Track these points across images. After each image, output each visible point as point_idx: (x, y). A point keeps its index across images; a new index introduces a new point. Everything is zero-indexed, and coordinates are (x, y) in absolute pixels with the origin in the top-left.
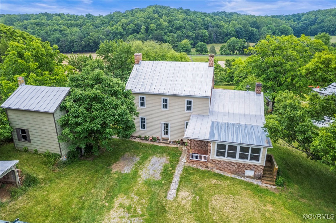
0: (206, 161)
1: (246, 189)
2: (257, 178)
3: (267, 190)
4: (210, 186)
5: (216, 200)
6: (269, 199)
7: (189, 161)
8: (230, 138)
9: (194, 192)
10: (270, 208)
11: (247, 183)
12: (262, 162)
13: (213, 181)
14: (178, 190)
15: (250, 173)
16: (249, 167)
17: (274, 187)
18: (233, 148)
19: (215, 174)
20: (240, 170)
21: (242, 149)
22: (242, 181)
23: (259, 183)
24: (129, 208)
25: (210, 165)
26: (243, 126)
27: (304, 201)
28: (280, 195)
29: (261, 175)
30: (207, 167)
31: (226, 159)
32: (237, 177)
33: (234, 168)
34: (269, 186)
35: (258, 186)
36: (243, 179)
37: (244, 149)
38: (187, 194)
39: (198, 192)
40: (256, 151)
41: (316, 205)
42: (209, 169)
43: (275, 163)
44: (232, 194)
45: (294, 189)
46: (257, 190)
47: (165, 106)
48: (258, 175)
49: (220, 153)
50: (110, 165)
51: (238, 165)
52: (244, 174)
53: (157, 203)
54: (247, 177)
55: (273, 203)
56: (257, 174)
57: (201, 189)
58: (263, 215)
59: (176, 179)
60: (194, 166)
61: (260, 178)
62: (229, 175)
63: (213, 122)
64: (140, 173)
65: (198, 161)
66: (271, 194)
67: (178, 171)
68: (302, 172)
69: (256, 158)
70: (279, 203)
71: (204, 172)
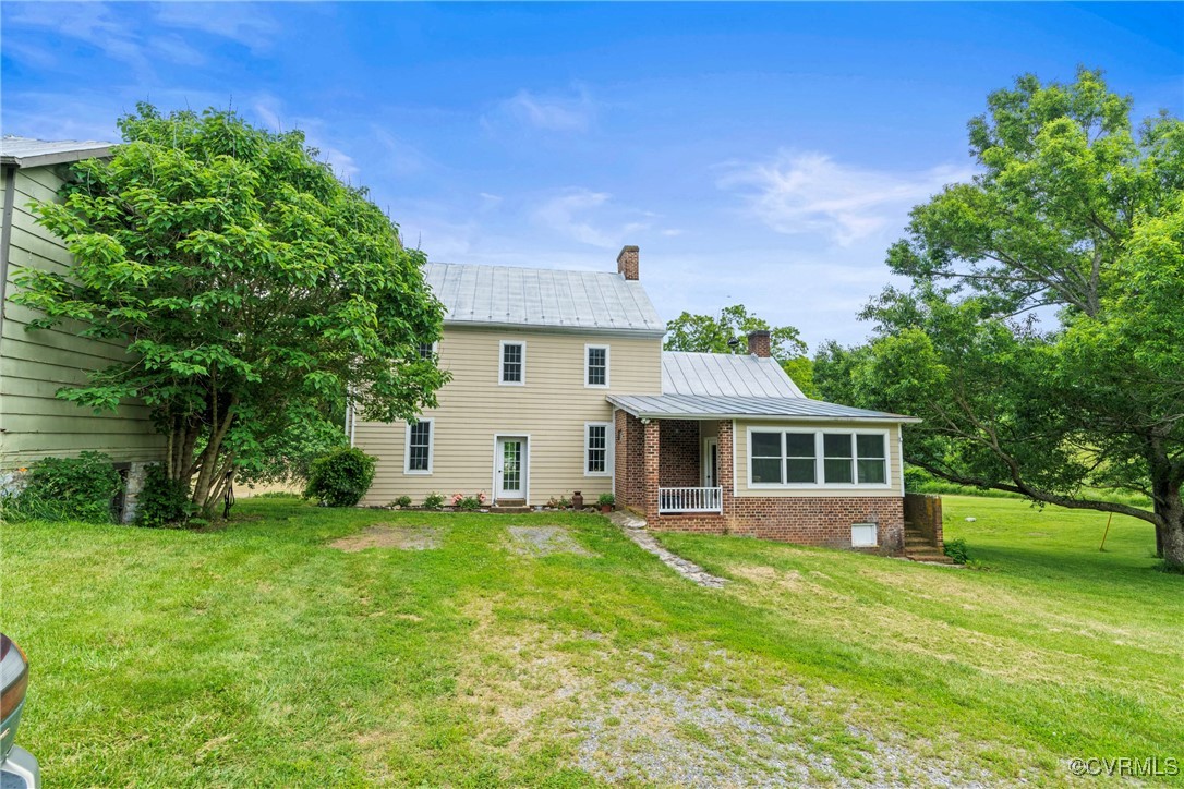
0: (719, 509)
2: (890, 548)
7: (655, 520)
12: (894, 482)
14: (710, 570)
15: (864, 536)
16: (861, 511)
17: (955, 566)
18: (801, 444)
20: (834, 527)
25: (733, 524)
29: (900, 535)
30: (726, 533)
31: (784, 489)
33: (815, 523)
34: (943, 566)
47: (512, 373)
48: (891, 538)
51: (826, 506)
52: (849, 540)
54: (862, 551)
56: (887, 535)
59: (663, 556)
61: (899, 548)
65: (692, 517)
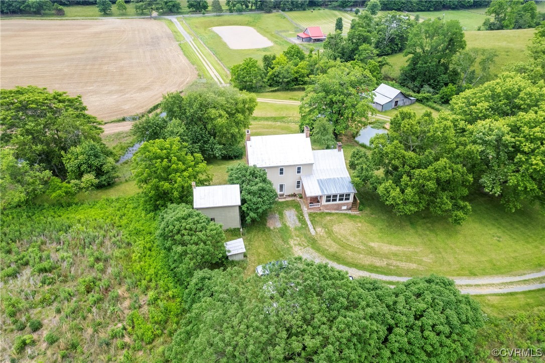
0: (320, 206)
1: (346, 218)
2: (348, 209)
3: (355, 215)
4: (328, 221)
5: (335, 228)
6: (358, 220)
7: (309, 209)
8: (333, 192)
9: (323, 227)
10: (360, 225)
11: (345, 214)
12: (351, 200)
13: (328, 218)
14: (314, 229)
15: (344, 208)
16: (344, 205)
17: (358, 212)
18: (335, 196)
19: (327, 214)
20: (339, 207)
21: (340, 196)
22: (341, 213)
23: (349, 212)
24: (300, 245)
25: (321, 208)
26: (337, 179)
27: (373, 216)
28: (362, 216)
29: (351, 207)
30: (320, 210)
31: (331, 203)
32: (338, 212)
33: (336, 207)
34: (356, 213)
35: (350, 214)
36: (341, 212)
37: (342, 196)
38: (320, 229)
39: (324, 227)
40: (348, 195)
41: (379, 217)
42: (322, 211)
43: (357, 199)
44: (340, 223)
45: (367, 211)
46: (351, 217)
47: (281, 173)
49: (328, 201)
50: (265, 225)
51: (338, 205)
52: (341, 209)
53: (309, 238)
54: (343, 210)
55: (360, 222)
56: (348, 207)
57: (325, 225)
58: (358, 229)
59: (309, 223)
60: (312, 211)
61: (350, 209)
62: (333, 212)
63: (318, 180)
64: (288, 224)
65: (315, 208)
66: (358, 217)
67: (307, 218)
68: (370, 198)
69: (348, 199)
70: (363, 221)
71: (321, 214)
